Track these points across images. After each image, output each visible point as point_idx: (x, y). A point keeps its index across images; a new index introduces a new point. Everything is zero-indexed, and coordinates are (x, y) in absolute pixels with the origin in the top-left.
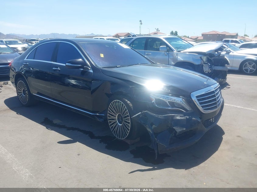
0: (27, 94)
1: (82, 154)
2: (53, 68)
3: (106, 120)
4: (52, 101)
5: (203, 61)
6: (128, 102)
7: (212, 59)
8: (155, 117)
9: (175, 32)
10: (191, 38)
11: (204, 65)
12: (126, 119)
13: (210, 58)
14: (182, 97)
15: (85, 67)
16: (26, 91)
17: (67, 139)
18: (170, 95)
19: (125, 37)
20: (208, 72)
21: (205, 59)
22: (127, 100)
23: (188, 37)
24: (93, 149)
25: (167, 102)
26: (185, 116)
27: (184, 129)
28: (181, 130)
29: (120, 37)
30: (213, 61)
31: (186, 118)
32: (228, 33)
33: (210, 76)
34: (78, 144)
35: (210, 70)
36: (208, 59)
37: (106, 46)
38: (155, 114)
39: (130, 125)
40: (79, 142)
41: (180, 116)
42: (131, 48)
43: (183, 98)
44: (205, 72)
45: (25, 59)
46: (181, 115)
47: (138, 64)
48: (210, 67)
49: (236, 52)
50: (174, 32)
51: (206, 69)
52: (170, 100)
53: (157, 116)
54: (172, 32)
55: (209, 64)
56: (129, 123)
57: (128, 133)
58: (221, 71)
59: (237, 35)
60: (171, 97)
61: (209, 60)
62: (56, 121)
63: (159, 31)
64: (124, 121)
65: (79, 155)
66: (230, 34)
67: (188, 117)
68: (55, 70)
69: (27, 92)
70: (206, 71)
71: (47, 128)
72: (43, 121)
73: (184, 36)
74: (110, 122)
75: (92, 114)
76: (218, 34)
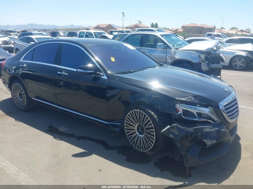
0: (25, 98)
1: (103, 170)
2: (58, 73)
3: (122, 129)
4: (57, 107)
5: (201, 59)
6: (153, 113)
7: (209, 57)
8: (185, 130)
9: (156, 23)
10: (171, 30)
11: (202, 63)
12: (150, 131)
13: (208, 56)
14: (210, 107)
15: (98, 73)
16: (24, 94)
17: (82, 151)
18: (198, 105)
19: (118, 33)
20: (206, 70)
21: (203, 57)
22: (150, 111)
23: (168, 29)
24: (113, 163)
25: (195, 113)
26: (214, 127)
27: (215, 142)
28: (211, 143)
29: (113, 33)
30: (210, 59)
31: (216, 130)
32: (206, 25)
33: (207, 74)
34: (94, 157)
35: (208, 68)
36: (206, 56)
37: (114, 48)
38: (184, 127)
39: (155, 138)
40: (95, 154)
41: (210, 128)
42: (137, 49)
43: (212, 109)
44: (202, 70)
45: (21, 60)
46: (210, 126)
47: (149, 67)
48: (208, 65)
49: (226, 48)
50: (154, 24)
51: (204, 67)
52: (198, 111)
53: (187, 130)
54: (153, 24)
55: (207, 62)
56: (153, 135)
57: (151, 146)
58: (216, 69)
59: (215, 27)
60: (199, 108)
61: (207, 58)
62: (62, 129)
63: (141, 23)
64: (146, 132)
65: (100, 171)
66: (209, 27)
67: (217, 129)
68: (60, 75)
69: (24, 96)
70: (204, 69)
71: (55, 138)
72: (48, 129)
73: (164, 28)
74: (128, 132)
75: (106, 123)
76: (197, 26)
